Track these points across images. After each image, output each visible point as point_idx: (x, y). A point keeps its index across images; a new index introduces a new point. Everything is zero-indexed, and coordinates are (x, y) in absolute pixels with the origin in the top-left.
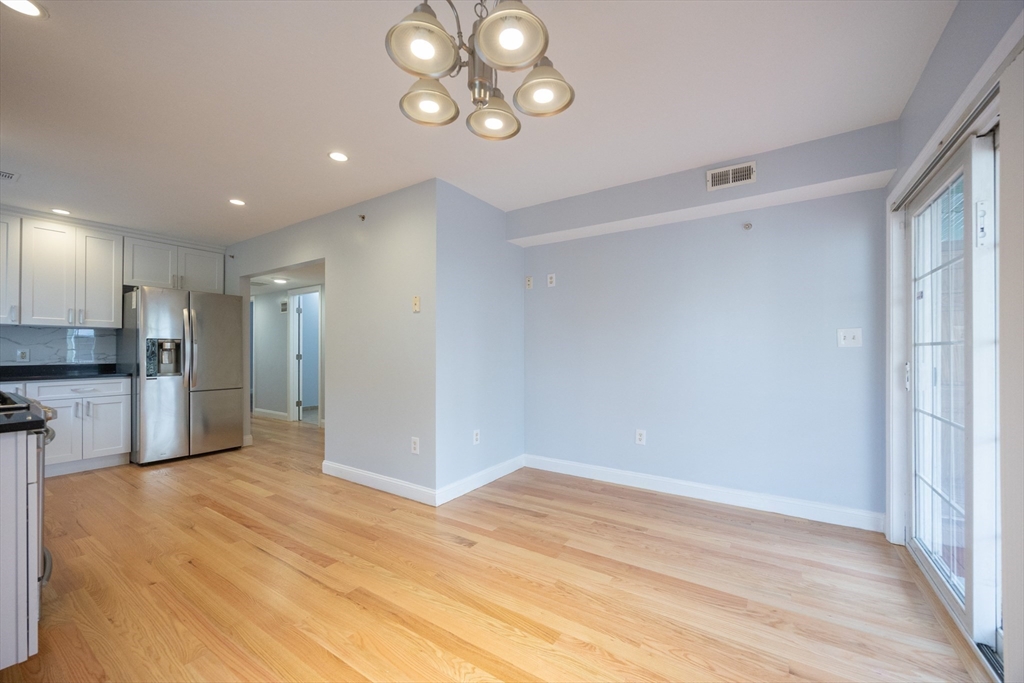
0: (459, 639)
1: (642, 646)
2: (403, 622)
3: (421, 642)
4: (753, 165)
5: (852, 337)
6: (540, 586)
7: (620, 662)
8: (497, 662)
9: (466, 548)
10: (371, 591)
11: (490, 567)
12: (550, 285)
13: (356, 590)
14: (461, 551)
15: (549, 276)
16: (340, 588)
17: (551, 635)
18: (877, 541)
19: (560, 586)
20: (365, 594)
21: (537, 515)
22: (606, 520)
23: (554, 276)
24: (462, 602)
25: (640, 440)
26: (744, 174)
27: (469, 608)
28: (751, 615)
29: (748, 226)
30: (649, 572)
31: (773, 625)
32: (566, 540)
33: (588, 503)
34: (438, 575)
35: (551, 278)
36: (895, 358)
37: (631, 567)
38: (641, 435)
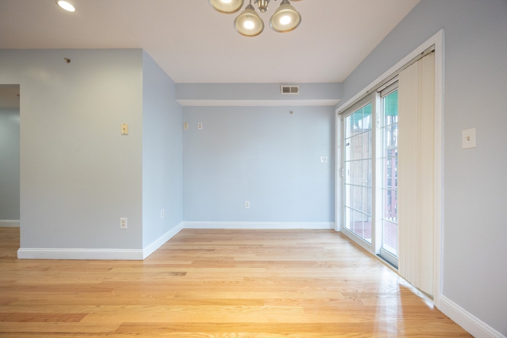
0: (217, 324)
1: (298, 291)
2: (175, 330)
3: (195, 335)
4: (298, 87)
5: (324, 159)
6: (238, 282)
7: (295, 301)
8: (246, 325)
9: (182, 277)
10: (134, 322)
11: (205, 282)
12: (199, 129)
13: (121, 326)
14: (179, 279)
15: (199, 124)
16: (107, 330)
17: (260, 302)
18: (333, 231)
19: (247, 279)
20: (131, 326)
21: (209, 250)
22: (244, 245)
23: (201, 124)
24: (203, 305)
25: (247, 206)
26: (295, 90)
27: (209, 306)
28: (321, 266)
29: (291, 112)
30: (277, 261)
31: (329, 267)
32: (233, 258)
33: (230, 239)
34: (177, 296)
35: (200, 125)
36: (338, 166)
37: (269, 262)
38: (247, 204)
